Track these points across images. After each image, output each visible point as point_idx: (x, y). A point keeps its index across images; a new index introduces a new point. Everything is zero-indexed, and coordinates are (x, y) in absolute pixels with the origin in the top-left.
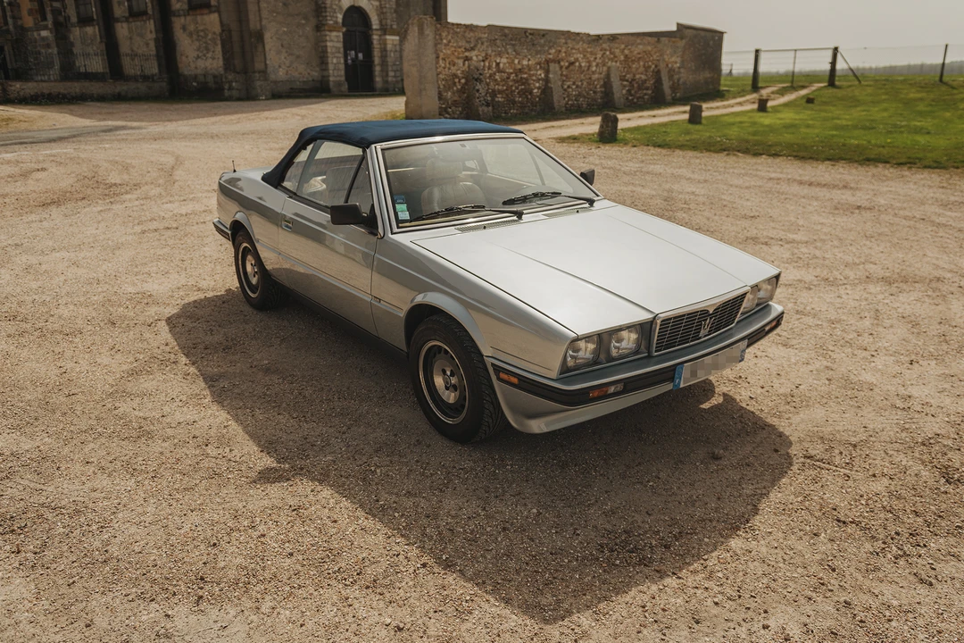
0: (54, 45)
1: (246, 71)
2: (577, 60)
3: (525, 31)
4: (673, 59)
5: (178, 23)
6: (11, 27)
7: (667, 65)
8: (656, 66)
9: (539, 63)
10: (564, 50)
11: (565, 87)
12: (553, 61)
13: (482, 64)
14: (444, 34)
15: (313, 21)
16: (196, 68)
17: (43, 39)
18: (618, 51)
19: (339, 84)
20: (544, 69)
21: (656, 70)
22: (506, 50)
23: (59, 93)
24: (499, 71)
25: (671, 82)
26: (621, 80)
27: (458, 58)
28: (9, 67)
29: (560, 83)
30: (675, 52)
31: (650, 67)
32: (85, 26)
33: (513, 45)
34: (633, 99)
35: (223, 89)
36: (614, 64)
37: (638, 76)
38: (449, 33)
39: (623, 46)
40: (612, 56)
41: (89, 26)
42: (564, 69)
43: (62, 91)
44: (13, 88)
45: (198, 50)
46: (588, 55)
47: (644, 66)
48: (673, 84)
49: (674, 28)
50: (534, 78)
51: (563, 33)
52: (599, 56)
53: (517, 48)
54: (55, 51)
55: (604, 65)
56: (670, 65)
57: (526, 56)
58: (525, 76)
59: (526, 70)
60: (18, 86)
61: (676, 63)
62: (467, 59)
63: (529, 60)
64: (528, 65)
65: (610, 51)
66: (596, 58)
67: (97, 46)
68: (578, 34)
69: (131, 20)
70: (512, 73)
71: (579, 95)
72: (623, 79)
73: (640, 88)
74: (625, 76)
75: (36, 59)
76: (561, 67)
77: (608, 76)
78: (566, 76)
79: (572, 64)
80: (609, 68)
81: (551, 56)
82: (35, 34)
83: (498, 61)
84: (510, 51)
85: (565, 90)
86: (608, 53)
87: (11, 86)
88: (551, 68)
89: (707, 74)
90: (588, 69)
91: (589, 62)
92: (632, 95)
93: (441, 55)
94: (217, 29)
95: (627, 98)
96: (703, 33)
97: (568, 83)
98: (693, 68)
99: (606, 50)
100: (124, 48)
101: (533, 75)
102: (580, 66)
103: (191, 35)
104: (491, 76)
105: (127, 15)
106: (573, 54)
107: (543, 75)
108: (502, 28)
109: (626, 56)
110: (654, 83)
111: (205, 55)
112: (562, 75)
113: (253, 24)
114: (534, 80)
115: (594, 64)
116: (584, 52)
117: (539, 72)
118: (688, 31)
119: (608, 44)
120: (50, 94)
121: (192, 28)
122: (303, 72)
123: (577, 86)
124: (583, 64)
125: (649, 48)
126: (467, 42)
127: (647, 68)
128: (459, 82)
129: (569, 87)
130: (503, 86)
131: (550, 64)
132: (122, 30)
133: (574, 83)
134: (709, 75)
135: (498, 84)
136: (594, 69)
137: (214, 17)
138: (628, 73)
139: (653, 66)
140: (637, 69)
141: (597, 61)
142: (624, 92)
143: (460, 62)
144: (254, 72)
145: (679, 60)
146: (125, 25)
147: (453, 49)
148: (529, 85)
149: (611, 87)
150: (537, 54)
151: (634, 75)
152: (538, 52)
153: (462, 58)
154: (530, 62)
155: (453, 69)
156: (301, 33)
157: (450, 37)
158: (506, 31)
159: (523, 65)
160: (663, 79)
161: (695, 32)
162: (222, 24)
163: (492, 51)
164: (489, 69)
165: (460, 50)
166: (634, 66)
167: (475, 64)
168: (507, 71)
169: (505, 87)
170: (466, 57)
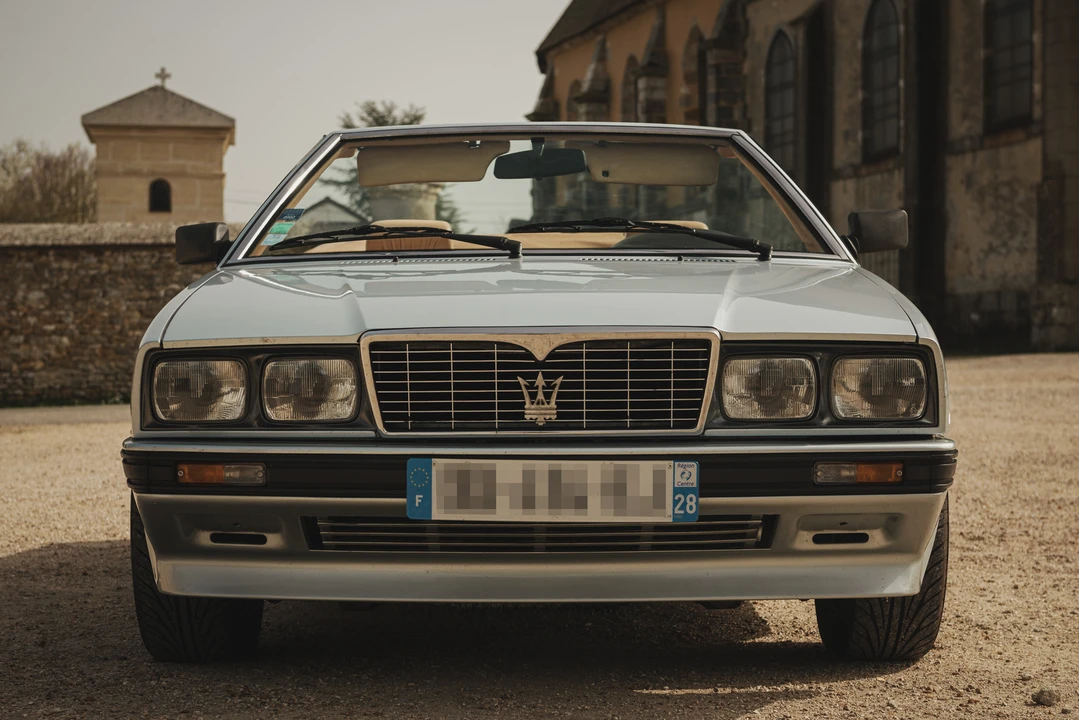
5: (957, 169)
16: (983, 277)
45: (993, 230)
69: (863, 171)
103: (981, 195)
105: (857, 160)
111: (1005, 244)
121: (985, 178)
137: (1034, 147)
146: (851, 184)
162: (1046, 162)
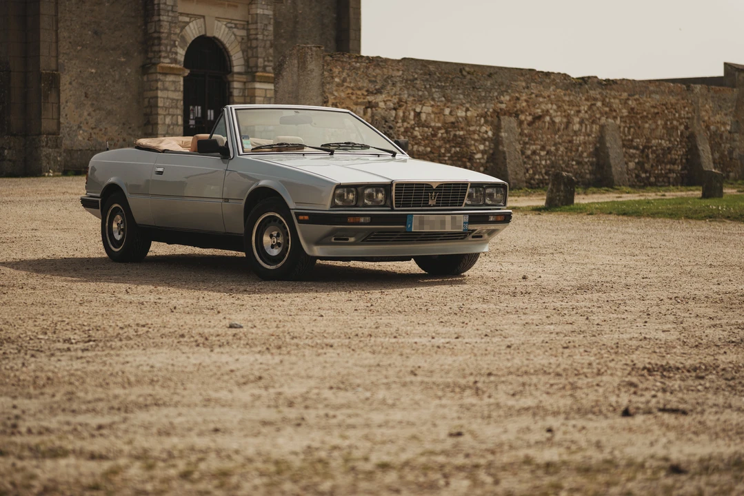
2: (547, 112)
4: (717, 118)
7: (707, 127)
8: (687, 128)
9: (484, 116)
10: (524, 97)
11: (529, 152)
12: (507, 113)
13: (393, 113)
14: (336, 70)
18: (617, 101)
20: (492, 124)
21: (687, 133)
22: (431, 94)
24: (420, 124)
26: (624, 146)
27: (357, 104)
29: (519, 146)
30: (720, 108)
31: (675, 128)
33: (443, 88)
34: (647, 176)
36: (610, 120)
37: (654, 142)
38: (343, 68)
39: (625, 95)
40: (607, 109)
42: (525, 125)
46: (566, 107)
47: (665, 126)
48: (721, 157)
50: (476, 137)
51: (522, 72)
52: (584, 108)
53: (448, 92)
55: (593, 122)
56: (713, 128)
57: (462, 104)
58: (461, 133)
59: (463, 125)
61: (724, 124)
62: (371, 105)
63: (467, 110)
64: (466, 118)
66: (579, 111)
70: (439, 128)
71: (553, 165)
72: (627, 144)
73: (659, 161)
76: (521, 123)
77: (601, 139)
78: (529, 136)
79: (538, 118)
80: (602, 127)
81: (503, 106)
83: (418, 110)
84: (436, 96)
85: (529, 157)
86: (599, 104)
88: (503, 124)
90: (567, 127)
91: (568, 116)
92: (645, 171)
93: (330, 99)
97: (533, 147)
99: (595, 99)
101: (474, 132)
102: (554, 122)
104: (406, 130)
106: (540, 103)
107: (490, 134)
108: (426, 63)
109: (632, 110)
110: (685, 154)
112: (521, 134)
114: (476, 140)
115: (577, 119)
116: (558, 102)
117: (484, 129)
119: (599, 91)
123: (549, 153)
124: (557, 120)
125: (673, 99)
126: (371, 81)
127: (670, 130)
129: (534, 153)
130: (425, 146)
131: (502, 117)
133: (543, 148)
135: (418, 144)
136: (576, 127)
138: (636, 135)
139: (682, 128)
140: (653, 130)
141: (581, 115)
142: (631, 165)
145: (729, 119)
147: (348, 91)
148: (468, 146)
149: (608, 156)
150: (479, 102)
151: (648, 140)
152: (481, 99)
153: (362, 104)
154: (469, 114)
157: (344, 75)
159: (458, 117)
160: (701, 148)
163: (409, 95)
164: (404, 121)
165: (359, 93)
166: (647, 125)
167: (383, 113)
168: (433, 124)
169: (429, 149)
170: (370, 102)
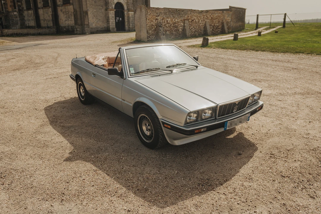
0: (18, 17)
1: (82, 25)
2: (194, 19)
3: (176, 9)
4: (228, 18)
5: (59, 9)
6: (4, 11)
7: (226, 20)
8: (222, 21)
9: (181, 21)
10: (190, 16)
11: (191, 28)
12: (186, 20)
13: (162, 21)
14: (149, 11)
15: (105, 8)
16: (65, 24)
17: (15, 15)
18: (209, 16)
19: (113, 29)
20: (183, 22)
21: (222, 22)
22: (170, 16)
23: (20, 33)
24: (168, 23)
25: (227, 26)
26: (210, 26)
27: (154, 19)
28: (4, 24)
29: (189, 27)
30: (229, 16)
31: (220, 21)
32: (29, 11)
33: (173, 14)
34: (214, 32)
35: (74, 31)
36: (207, 20)
37: (216, 24)
38: (150, 10)
39: (210, 14)
40: (207, 18)
41: (30, 10)
42: (190, 22)
43: (21, 32)
44: (5, 32)
45: (66, 18)
46: (199, 18)
47: (218, 21)
48: (228, 27)
49: (228, 8)
51: (189, 10)
52: (202, 18)
53: (174, 15)
54: (19, 19)
55: (204, 21)
56: (227, 21)
57: (177, 18)
58: (177, 25)
59: (177, 23)
60: (6, 31)
61: (229, 20)
62: (157, 19)
63: (178, 19)
64: (178, 21)
65: (206, 16)
66: (201, 18)
67: (33, 17)
68: (195, 10)
69: (44, 8)
70: (172, 24)
71: (195, 31)
72: (210, 25)
73: (216, 29)
74: (211, 24)
75: (12, 22)
76: (189, 22)
77: (205, 24)
78: (191, 25)
79: (193, 20)
80: (206, 22)
81: (185, 18)
82: (12, 13)
83: (167, 20)
84: (171, 16)
85: (190, 29)
86: (205, 17)
87: (4, 31)
88: (185, 22)
89: (240, 23)
90: (199, 22)
91: (199, 20)
92: (214, 31)
93: (148, 18)
94: (72, 11)
95: (212, 32)
96: (238, 9)
97: (192, 27)
98: (235, 21)
99: (205, 16)
100: (41, 18)
101: (179, 24)
102: (196, 21)
103: (63, 13)
104: (165, 25)
105: (42, 6)
106: (193, 17)
107: (183, 25)
108: (169, 9)
109: (212, 18)
110: (222, 27)
111: (68, 20)
112: (189, 24)
113: (85, 9)
114: (180, 26)
115: (201, 20)
116: (197, 17)
117: (181, 24)
118: (233, 8)
119: (205, 13)
120: (17, 33)
121: (64, 10)
122: (101, 25)
123: (195, 28)
124: (197, 21)
125: (220, 15)
126: (157, 13)
127: (219, 22)
128: (154, 27)
129: (192, 28)
132: (41, 12)
133: (194, 27)
134: (241, 24)
135: (167, 28)
136: (200, 22)
137: (71, 7)
138: (212, 23)
139: (221, 21)
140: (216, 22)
141: (202, 19)
142: (211, 30)
143: (154, 20)
144: (85, 25)
145: (230, 19)
146: (42, 10)
147: (152, 16)
148: (178, 28)
149: (207, 28)
150: (180, 17)
151: (215, 24)
152: (181, 17)
153: (155, 19)
155: (152, 23)
156: (100, 12)
157: (151, 12)
158: (170, 10)
159: (176, 21)
160: (225, 25)
161: (236, 9)
162: (74, 9)
163: (165, 16)
164: (164, 23)
165: (154, 16)
166: (214, 21)
167: (159, 21)
168: (170, 23)
169: (170, 29)
170: (156, 19)
